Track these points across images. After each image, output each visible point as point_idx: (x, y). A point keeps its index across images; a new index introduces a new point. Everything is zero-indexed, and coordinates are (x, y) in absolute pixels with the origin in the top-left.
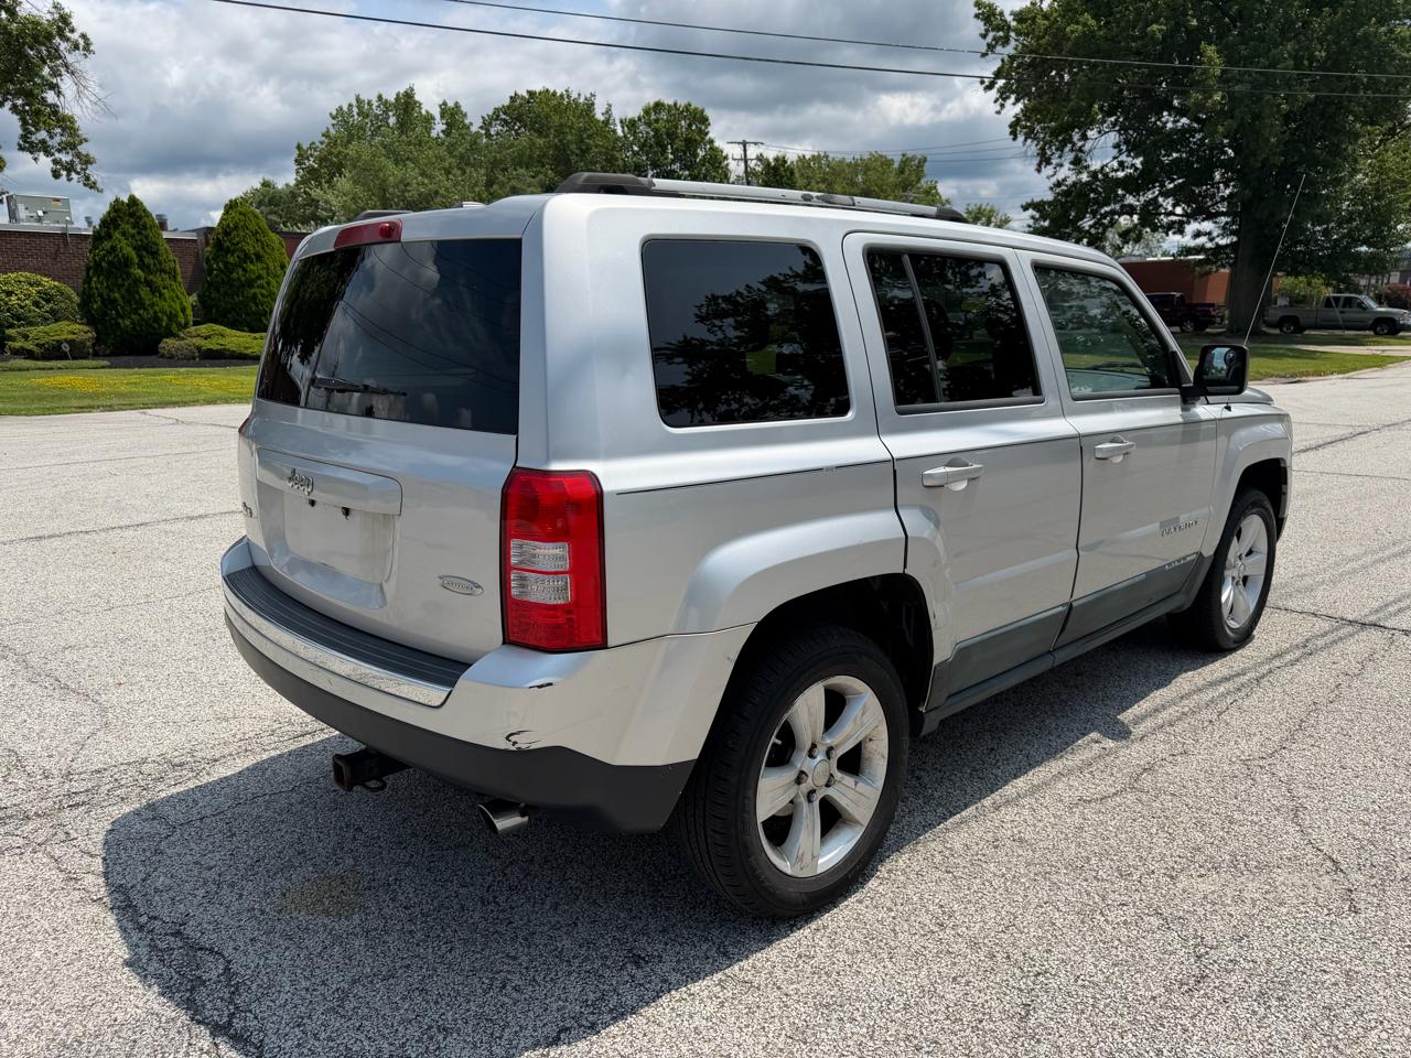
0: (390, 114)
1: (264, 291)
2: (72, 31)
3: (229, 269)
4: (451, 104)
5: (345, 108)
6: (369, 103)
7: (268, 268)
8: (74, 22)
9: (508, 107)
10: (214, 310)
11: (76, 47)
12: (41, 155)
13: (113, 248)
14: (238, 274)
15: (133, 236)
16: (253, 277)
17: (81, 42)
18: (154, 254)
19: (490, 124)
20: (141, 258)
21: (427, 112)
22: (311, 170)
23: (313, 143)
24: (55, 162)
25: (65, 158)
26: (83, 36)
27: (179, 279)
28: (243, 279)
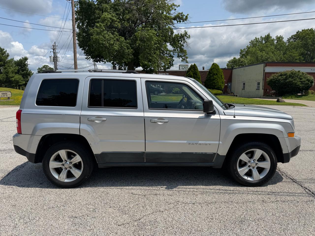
0: (263, 40)
1: (216, 81)
2: (187, 35)
3: (211, 77)
4: (279, 36)
5: (253, 40)
6: (259, 39)
7: (218, 76)
8: (188, 33)
9: (296, 35)
10: (206, 85)
11: (188, 38)
12: (180, 58)
13: (189, 74)
14: (212, 78)
15: (193, 71)
16: (215, 78)
17: (189, 36)
18: (196, 74)
19: (290, 39)
20: (194, 75)
21: (273, 38)
22: (243, 55)
23: (244, 49)
24: (182, 59)
25: (184, 58)
26: (189, 35)
27: (200, 79)
28: (213, 79)
